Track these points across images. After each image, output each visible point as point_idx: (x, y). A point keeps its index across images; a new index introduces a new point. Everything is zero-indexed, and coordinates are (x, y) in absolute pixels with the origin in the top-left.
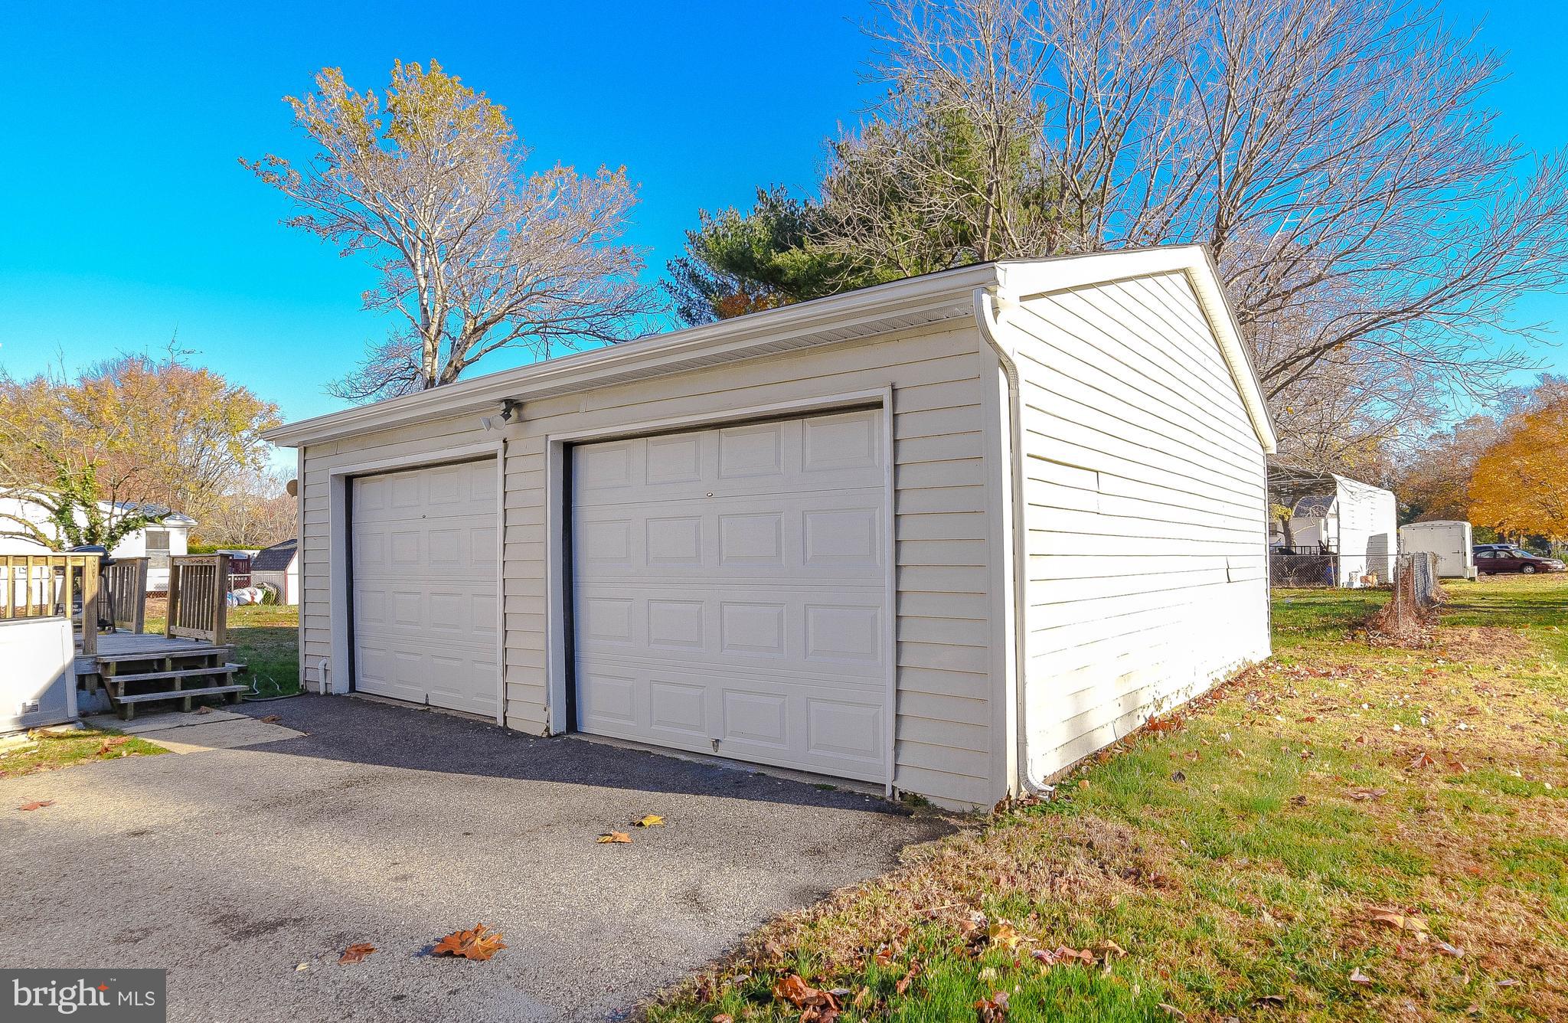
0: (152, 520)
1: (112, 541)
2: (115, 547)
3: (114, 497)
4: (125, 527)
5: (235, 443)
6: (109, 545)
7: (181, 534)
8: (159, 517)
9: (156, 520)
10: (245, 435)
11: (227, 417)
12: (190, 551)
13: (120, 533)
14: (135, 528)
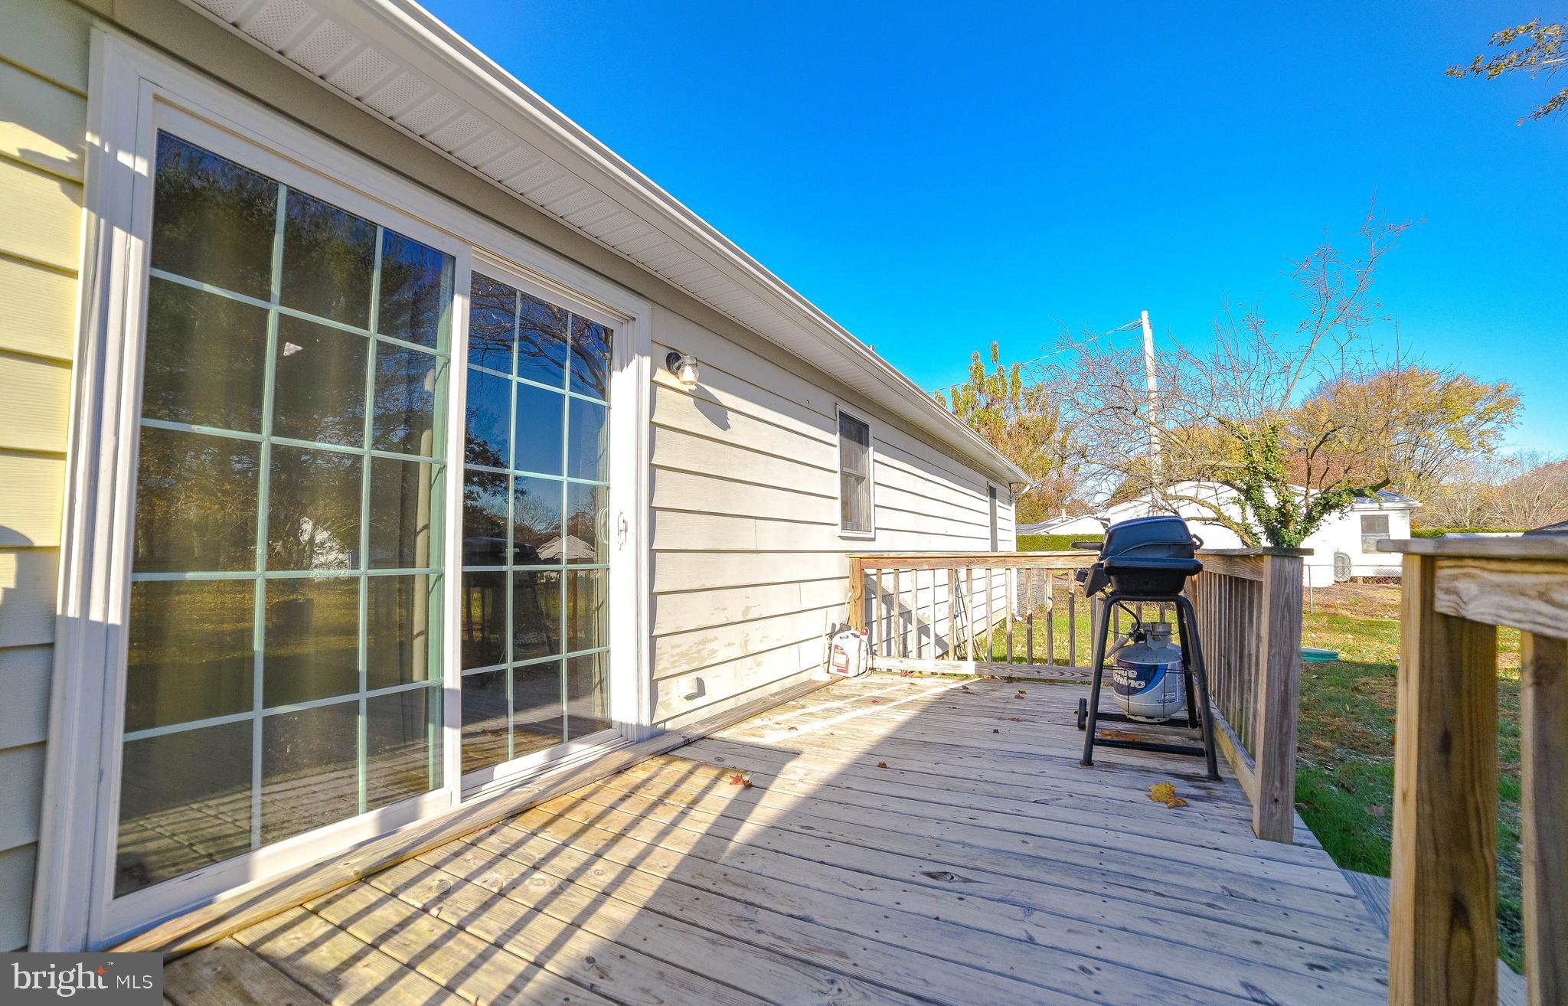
0: (1360, 494)
1: (1310, 522)
2: (1313, 530)
3: (1309, 469)
4: (1325, 505)
5: (1456, 430)
6: (1305, 527)
7: (1403, 517)
8: (1371, 488)
9: (1367, 492)
10: (1467, 420)
11: (1444, 405)
12: (1414, 535)
13: (1319, 512)
14: (1337, 506)
